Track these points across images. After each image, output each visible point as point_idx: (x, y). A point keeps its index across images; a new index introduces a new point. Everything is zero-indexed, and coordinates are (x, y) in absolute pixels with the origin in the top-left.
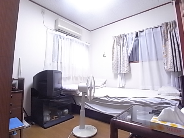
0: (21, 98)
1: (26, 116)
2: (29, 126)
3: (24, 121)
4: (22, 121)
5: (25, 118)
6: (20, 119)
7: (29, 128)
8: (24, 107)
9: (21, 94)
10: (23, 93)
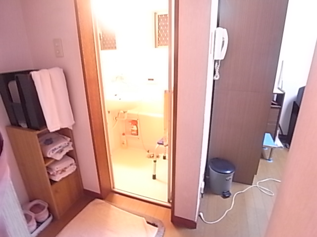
0: (278, 115)
1: (281, 134)
2: (281, 147)
3: (277, 139)
4: (274, 139)
5: (279, 135)
6: (273, 136)
7: (281, 149)
8: (280, 122)
9: (278, 110)
10: (280, 109)
